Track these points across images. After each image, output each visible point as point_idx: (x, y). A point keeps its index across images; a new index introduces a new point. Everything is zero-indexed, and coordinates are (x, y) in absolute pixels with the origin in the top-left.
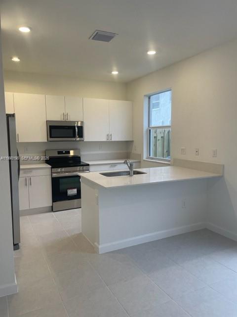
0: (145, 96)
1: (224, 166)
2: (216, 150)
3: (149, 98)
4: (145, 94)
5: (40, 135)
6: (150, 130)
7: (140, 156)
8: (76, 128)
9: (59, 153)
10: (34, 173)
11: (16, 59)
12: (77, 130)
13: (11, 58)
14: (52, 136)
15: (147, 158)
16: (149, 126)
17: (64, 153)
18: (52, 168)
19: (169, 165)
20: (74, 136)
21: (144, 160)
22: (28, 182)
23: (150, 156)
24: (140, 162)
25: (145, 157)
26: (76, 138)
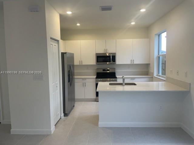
0: (156, 35)
1: (190, 84)
2: (187, 72)
3: (159, 36)
4: (156, 33)
5: (92, 61)
6: (159, 57)
7: (153, 73)
8: (111, 57)
9: (104, 70)
10: (87, 80)
11: (78, 25)
12: (111, 58)
13: (77, 24)
14: (99, 61)
15: (157, 76)
16: (159, 54)
17: (106, 71)
18: (96, 78)
19: (164, 81)
20: (110, 62)
21: (155, 77)
22: (84, 85)
23: (159, 74)
24: (153, 77)
25: (155, 75)
26: (111, 62)
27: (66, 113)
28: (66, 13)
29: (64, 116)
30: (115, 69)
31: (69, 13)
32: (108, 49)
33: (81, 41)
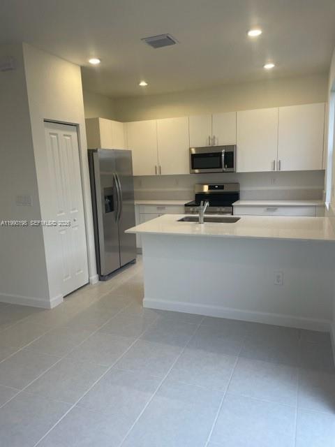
5: (181, 166)
8: (223, 155)
11: (143, 84)
12: (223, 158)
17: (217, 189)
18: (185, 206)
20: (221, 167)
26: (225, 169)
27: (102, 274)
28: (89, 63)
29: (100, 280)
30: (237, 184)
31: (94, 62)
32: (216, 136)
33: (158, 120)
